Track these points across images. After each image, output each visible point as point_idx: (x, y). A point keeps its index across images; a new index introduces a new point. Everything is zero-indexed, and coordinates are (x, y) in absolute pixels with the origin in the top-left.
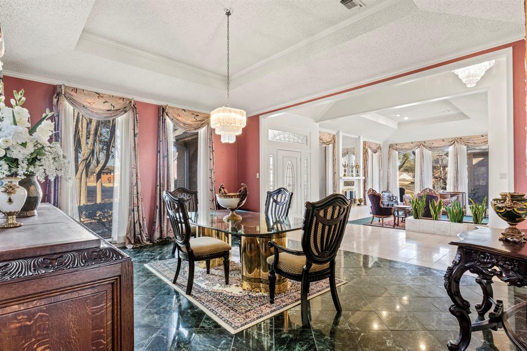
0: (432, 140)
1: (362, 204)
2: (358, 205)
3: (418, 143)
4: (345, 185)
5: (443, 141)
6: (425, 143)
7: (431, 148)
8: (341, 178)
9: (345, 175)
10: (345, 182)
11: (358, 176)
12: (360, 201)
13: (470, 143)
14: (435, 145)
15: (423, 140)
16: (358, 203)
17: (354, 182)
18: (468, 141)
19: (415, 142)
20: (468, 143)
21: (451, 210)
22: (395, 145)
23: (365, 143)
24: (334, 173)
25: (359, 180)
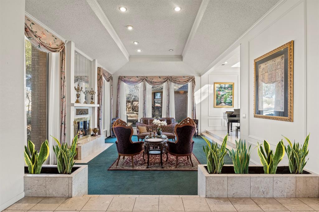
0: (152, 77)
1: (97, 134)
2: (92, 135)
3: (142, 78)
4: (77, 114)
5: (160, 78)
6: (147, 78)
7: (151, 83)
8: (73, 105)
9: (77, 102)
10: (77, 110)
11: (92, 103)
12: (94, 130)
13: (177, 81)
14: (155, 80)
15: (146, 75)
16: (92, 133)
17: (88, 109)
18: (175, 80)
19: (139, 76)
20: (176, 81)
21: (236, 155)
22: (123, 77)
23: (99, 69)
24: (62, 98)
25: (94, 108)
